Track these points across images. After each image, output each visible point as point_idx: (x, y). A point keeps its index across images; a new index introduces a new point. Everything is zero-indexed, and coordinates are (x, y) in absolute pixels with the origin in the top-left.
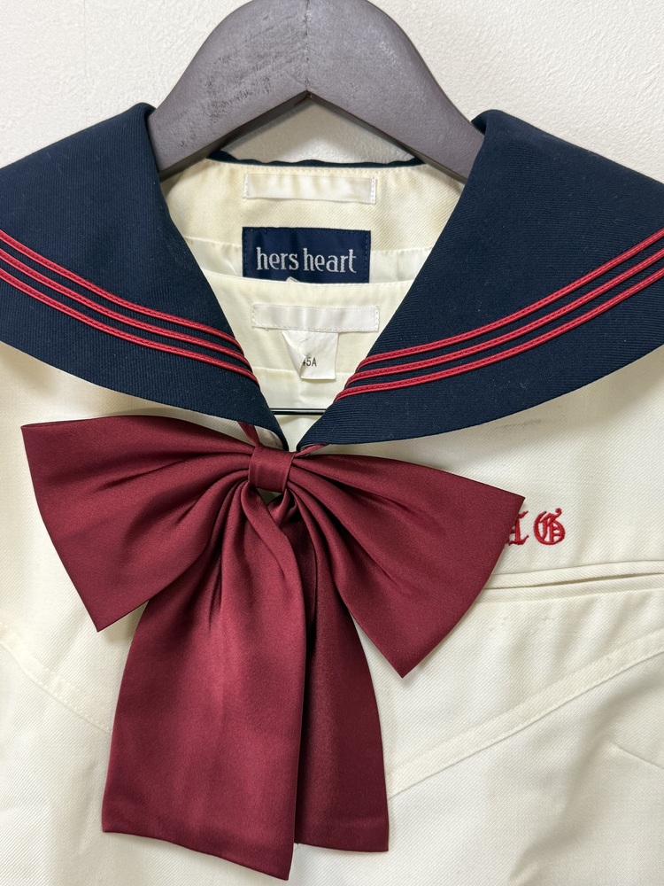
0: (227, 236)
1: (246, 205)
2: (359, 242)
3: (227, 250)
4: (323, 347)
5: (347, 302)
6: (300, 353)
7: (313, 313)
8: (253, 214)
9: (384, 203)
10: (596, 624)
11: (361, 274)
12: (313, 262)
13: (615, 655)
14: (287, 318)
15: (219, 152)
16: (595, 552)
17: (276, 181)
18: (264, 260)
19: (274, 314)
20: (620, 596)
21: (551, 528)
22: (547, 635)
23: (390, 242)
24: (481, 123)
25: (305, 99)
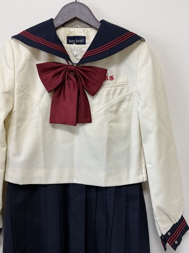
0: (65, 37)
1: (67, 33)
2: (84, 38)
3: (64, 40)
4: (79, 53)
5: (82, 47)
6: (75, 54)
7: (77, 48)
9: (87, 33)
10: (118, 91)
11: (84, 43)
12: (77, 41)
13: (121, 95)
14: (73, 49)
15: (63, 25)
16: (118, 82)
17: (72, 30)
18: (70, 41)
19: (71, 49)
20: (121, 87)
21: (112, 78)
22: (112, 92)
23: (88, 39)
24: (101, 22)
25: (76, 19)
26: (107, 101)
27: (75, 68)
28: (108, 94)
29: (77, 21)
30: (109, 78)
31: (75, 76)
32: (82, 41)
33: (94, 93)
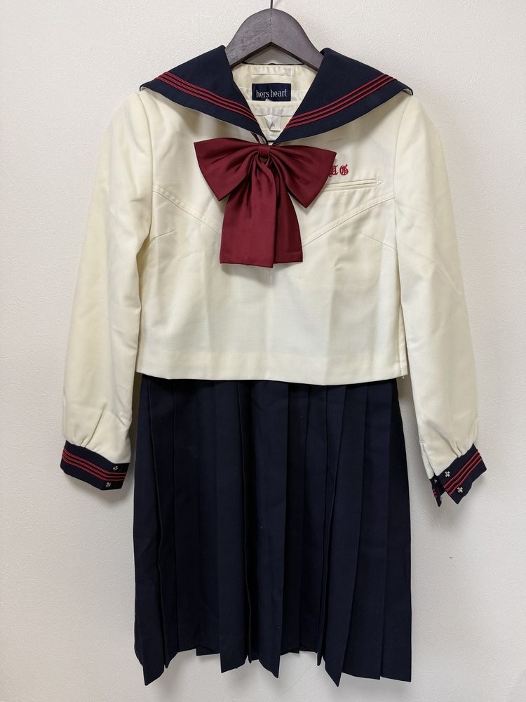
0: (248, 87)
1: (253, 76)
2: (288, 87)
3: (247, 91)
4: (276, 121)
5: (284, 107)
6: (270, 121)
7: (274, 110)
8: (255, 79)
9: (294, 76)
10: (356, 197)
11: (288, 98)
12: (274, 94)
13: (361, 206)
14: (266, 112)
15: (244, 61)
16: (356, 178)
17: (263, 69)
18: (259, 94)
19: (262, 111)
20: (363, 189)
21: (344, 170)
22: (343, 200)
23: (296, 89)
24: (322, 52)
25: (271, 45)
26: (335, 217)
27: (272, 151)
28: (336, 204)
29: (272, 51)
30: (338, 169)
31: (271, 167)
32: (283, 93)
33: (307, 202)
